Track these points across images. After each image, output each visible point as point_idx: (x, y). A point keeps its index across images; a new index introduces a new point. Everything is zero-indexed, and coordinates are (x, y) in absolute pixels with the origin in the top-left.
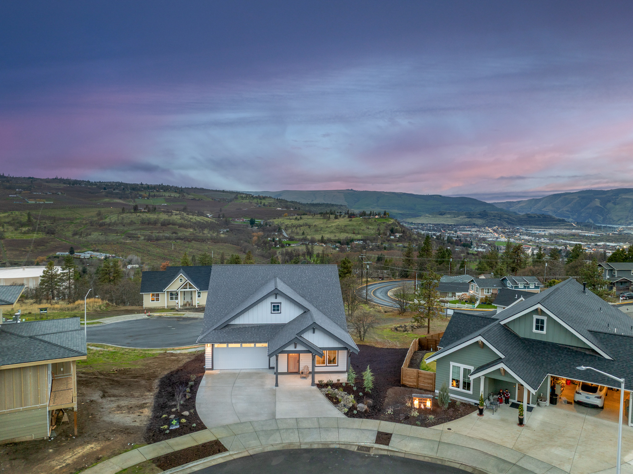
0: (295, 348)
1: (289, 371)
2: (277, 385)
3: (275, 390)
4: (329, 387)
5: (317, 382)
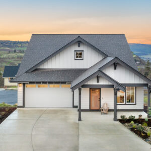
0: (98, 82)
1: (91, 109)
2: (80, 119)
3: (78, 124)
4: (132, 122)
5: (119, 117)
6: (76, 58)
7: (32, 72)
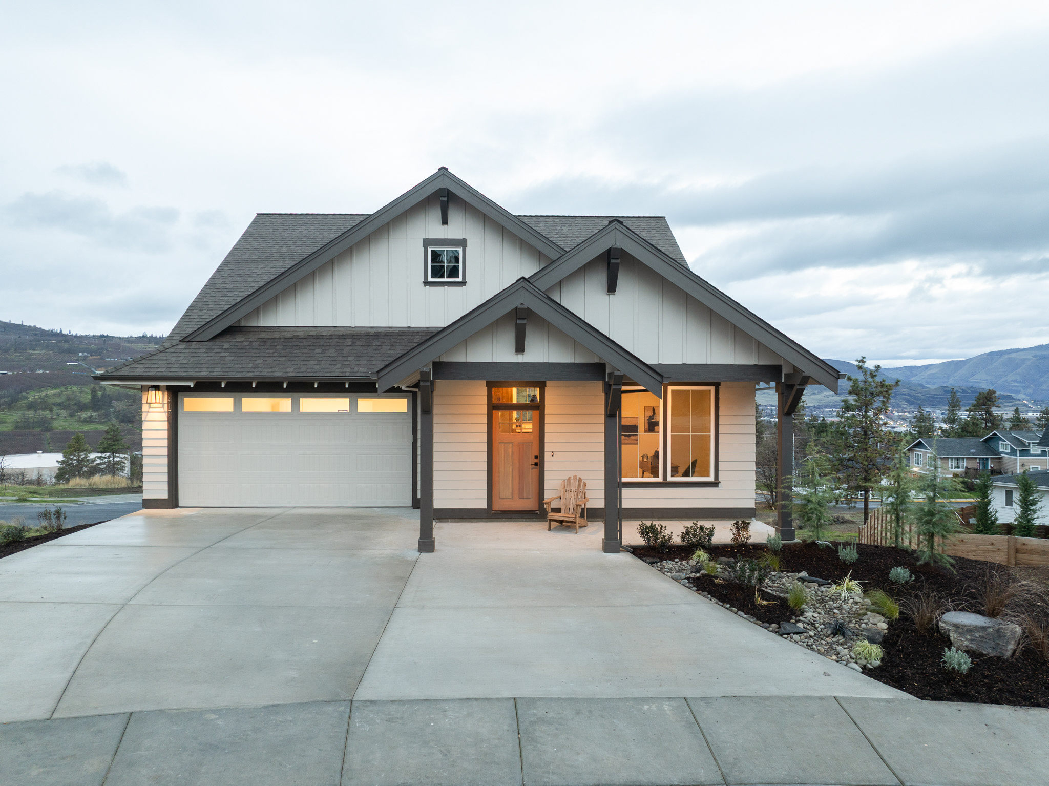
0: (520, 348)
1: (496, 507)
2: (426, 547)
4: (701, 555)
6: (430, 279)
7: (218, 342)
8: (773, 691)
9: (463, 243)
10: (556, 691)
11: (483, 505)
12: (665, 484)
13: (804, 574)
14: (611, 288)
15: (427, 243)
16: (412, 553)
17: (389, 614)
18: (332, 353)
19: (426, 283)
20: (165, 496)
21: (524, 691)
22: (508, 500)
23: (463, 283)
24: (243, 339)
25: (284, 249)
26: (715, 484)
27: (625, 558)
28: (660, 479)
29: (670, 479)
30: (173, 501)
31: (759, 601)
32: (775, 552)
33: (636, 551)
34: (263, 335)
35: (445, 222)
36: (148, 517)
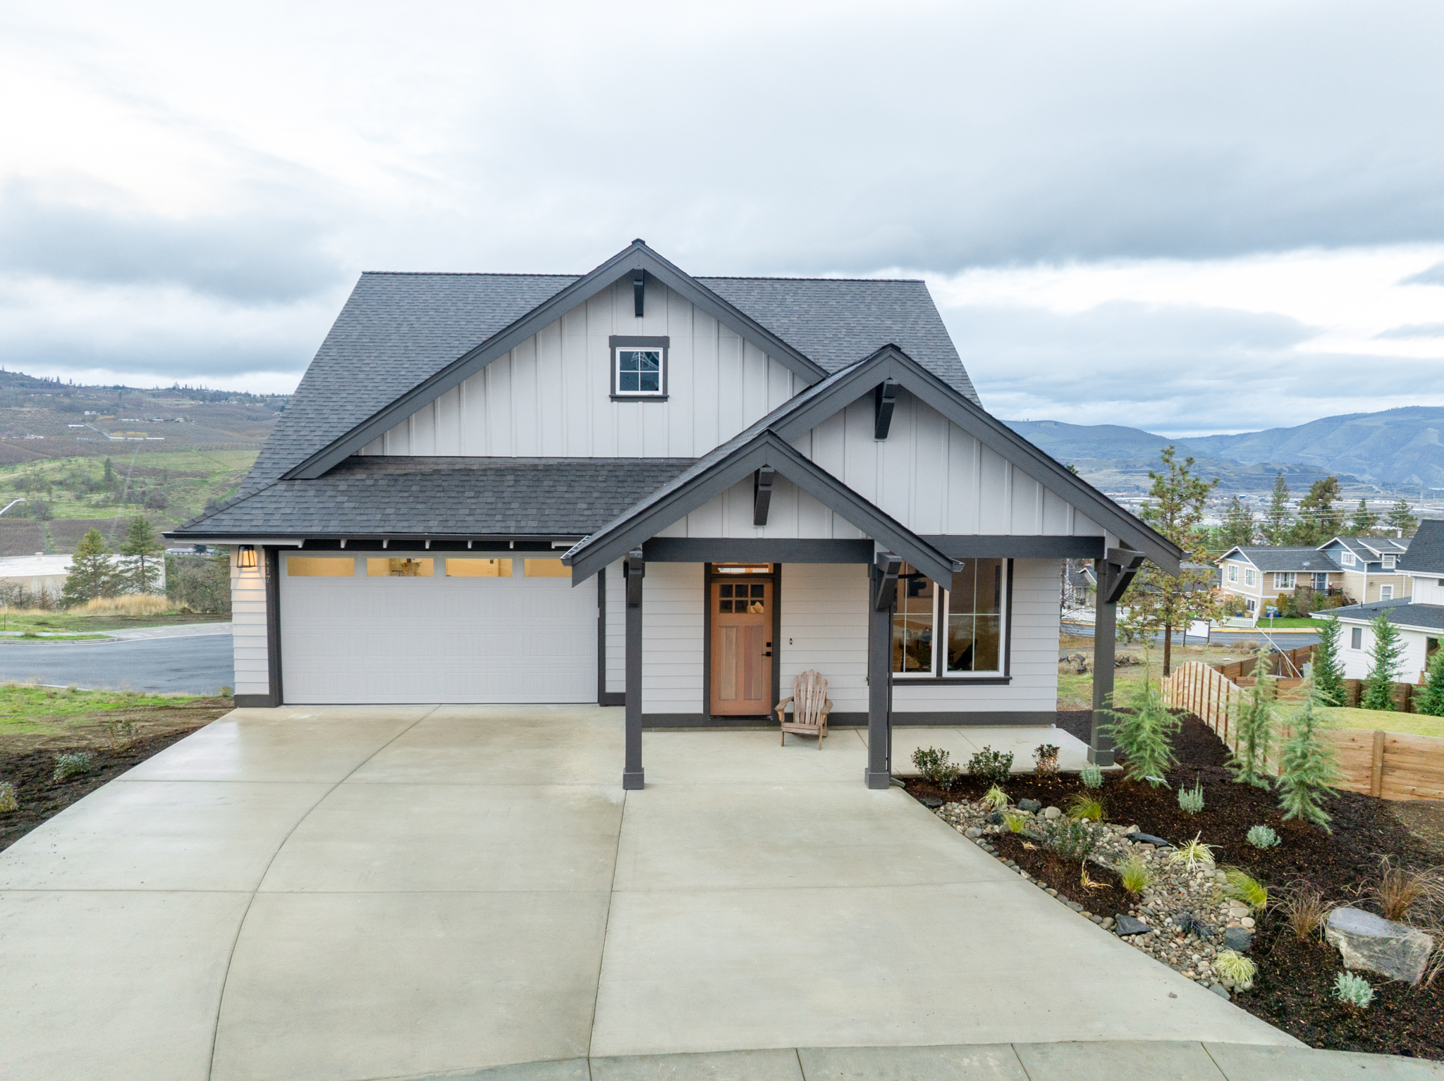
0: (760, 520)
1: (716, 710)
2: (634, 778)
3: (620, 810)
4: (997, 795)
5: (903, 762)
6: (619, 392)
7: (330, 480)
8: (1121, 1032)
9: (664, 342)
10: (847, 1037)
11: (699, 709)
12: (940, 681)
13: (1132, 829)
14: (882, 432)
15: (615, 341)
16: (616, 792)
17: (607, 900)
18: (488, 497)
19: (614, 398)
20: (265, 690)
21: (809, 1037)
22: (731, 700)
23: (664, 398)
24: (364, 476)
25: (405, 329)
26: (1005, 681)
27: (896, 797)
28: (932, 674)
29: (946, 674)
30: (276, 697)
31: (1086, 882)
32: (1094, 793)
33: (910, 784)
34: (392, 470)
35: (639, 313)
36: (245, 724)
